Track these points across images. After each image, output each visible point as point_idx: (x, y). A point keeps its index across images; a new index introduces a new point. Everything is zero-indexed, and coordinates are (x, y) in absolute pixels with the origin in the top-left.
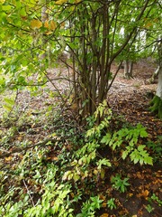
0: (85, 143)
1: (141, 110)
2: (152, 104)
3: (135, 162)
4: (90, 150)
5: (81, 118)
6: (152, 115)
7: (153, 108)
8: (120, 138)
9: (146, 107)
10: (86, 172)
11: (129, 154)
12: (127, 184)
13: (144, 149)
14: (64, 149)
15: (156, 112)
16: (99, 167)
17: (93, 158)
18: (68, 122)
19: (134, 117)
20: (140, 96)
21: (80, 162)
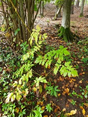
0: (22, 65)
1: (53, 36)
2: (60, 32)
3: (65, 75)
4: (27, 69)
5: (15, 44)
6: (60, 39)
7: (60, 35)
8: (50, 58)
9: (56, 34)
10: (27, 90)
11: (59, 69)
12: (58, 90)
13: (70, 65)
14: (4, 72)
15: (62, 36)
16: (37, 85)
17: (30, 77)
18: (5, 49)
19: (50, 41)
20: (52, 27)
21: (20, 82)
